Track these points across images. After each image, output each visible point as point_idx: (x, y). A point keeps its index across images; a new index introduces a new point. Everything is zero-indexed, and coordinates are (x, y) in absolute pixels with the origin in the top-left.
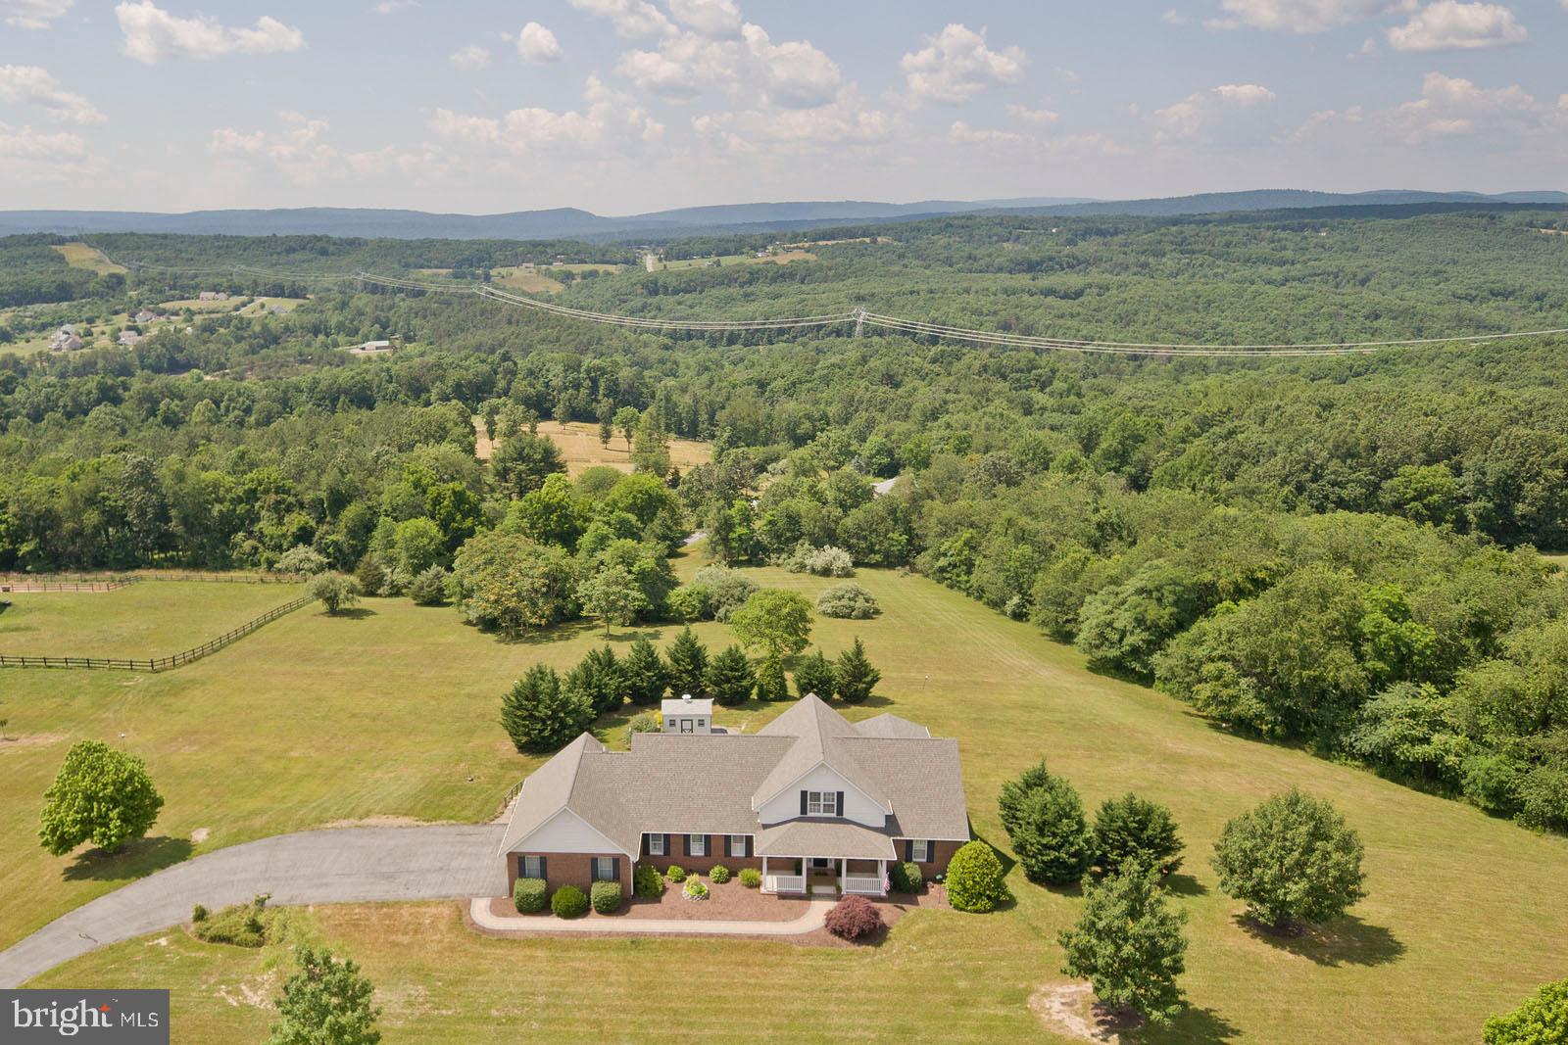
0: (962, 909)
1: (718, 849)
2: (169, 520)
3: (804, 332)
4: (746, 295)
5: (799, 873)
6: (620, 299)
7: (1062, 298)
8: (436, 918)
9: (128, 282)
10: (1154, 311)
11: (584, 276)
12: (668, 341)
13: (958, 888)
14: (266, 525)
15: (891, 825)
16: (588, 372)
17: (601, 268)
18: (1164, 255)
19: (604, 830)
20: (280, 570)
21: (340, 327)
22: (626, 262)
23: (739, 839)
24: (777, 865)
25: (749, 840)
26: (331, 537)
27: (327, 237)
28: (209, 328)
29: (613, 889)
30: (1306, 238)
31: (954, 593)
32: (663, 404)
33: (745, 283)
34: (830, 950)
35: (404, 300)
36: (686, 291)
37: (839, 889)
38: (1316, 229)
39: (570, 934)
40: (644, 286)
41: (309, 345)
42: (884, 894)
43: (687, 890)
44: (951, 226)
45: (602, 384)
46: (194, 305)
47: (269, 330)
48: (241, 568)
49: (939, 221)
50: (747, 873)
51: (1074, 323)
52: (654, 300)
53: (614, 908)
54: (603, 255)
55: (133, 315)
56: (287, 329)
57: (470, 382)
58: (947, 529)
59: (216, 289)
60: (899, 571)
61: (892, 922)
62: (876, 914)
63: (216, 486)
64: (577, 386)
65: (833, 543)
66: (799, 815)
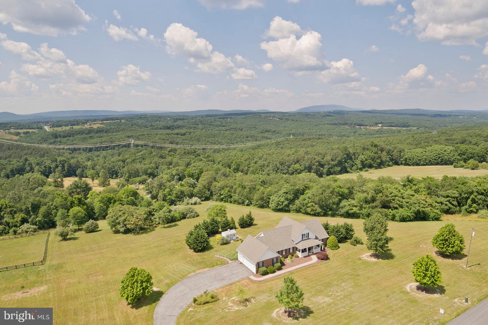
3: (115, 147)
4: (90, 137)
6: (44, 140)
7: (181, 135)
17: (30, 131)
22: (38, 128)
30: (226, 121)
33: (87, 133)
36: (68, 136)
38: (227, 118)
40: (52, 135)
49: (137, 116)
66: (302, 240)
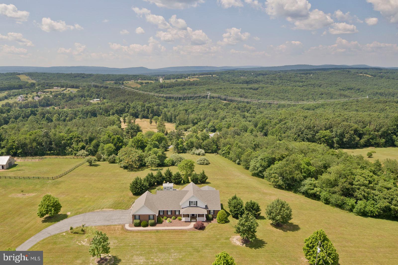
0: (219, 223)
1: (173, 213)
2: (52, 144)
3: (196, 97)
4: (183, 88)
5: (189, 217)
6: (154, 89)
7: (254, 90)
8: (118, 228)
9: (36, 84)
10: (274, 93)
11: (146, 83)
12: (165, 99)
13: (219, 219)
14: (74, 145)
15: (206, 207)
16: (147, 107)
17: (150, 82)
18: (276, 80)
19: (151, 210)
20: (77, 156)
21: (88, 96)
22: (155, 80)
23: (177, 211)
24: (185, 216)
25: (179, 211)
26: (89, 148)
27: (84, 74)
28: (56, 96)
29: (153, 221)
30: (307, 76)
31: (226, 159)
32: (164, 115)
33: (183, 86)
34: (194, 231)
35: (103, 89)
36: (169, 87)
37: (196, 220)
38: (310, 74)
39: (145, 230)
40: (160, 86)
41: (80, 100)
42: (205, 221)
43: (167, 221)
44: (229, 73)
45: (150, 110)
46: (52, 90)
47: (71, 97)
48: (68, 155)
50: (179, 217)
51: (256, 96)
52: (162, 89)
53: (153, 225)
54: (150, 78)
55: (37, 93)
56: (75, 96)
57: (119, 110)
58: (225, 145)
59: (58, 86)
60: (215, 154)
61: (206, 226)
62: (203, 224)
63: (63, 136)
64: (144, 110)
65: (201, 148)
66: (189, 206)
